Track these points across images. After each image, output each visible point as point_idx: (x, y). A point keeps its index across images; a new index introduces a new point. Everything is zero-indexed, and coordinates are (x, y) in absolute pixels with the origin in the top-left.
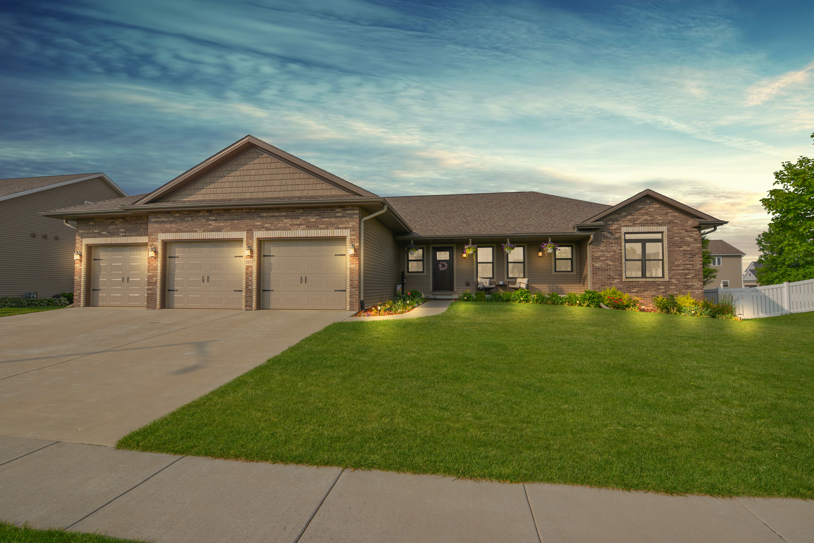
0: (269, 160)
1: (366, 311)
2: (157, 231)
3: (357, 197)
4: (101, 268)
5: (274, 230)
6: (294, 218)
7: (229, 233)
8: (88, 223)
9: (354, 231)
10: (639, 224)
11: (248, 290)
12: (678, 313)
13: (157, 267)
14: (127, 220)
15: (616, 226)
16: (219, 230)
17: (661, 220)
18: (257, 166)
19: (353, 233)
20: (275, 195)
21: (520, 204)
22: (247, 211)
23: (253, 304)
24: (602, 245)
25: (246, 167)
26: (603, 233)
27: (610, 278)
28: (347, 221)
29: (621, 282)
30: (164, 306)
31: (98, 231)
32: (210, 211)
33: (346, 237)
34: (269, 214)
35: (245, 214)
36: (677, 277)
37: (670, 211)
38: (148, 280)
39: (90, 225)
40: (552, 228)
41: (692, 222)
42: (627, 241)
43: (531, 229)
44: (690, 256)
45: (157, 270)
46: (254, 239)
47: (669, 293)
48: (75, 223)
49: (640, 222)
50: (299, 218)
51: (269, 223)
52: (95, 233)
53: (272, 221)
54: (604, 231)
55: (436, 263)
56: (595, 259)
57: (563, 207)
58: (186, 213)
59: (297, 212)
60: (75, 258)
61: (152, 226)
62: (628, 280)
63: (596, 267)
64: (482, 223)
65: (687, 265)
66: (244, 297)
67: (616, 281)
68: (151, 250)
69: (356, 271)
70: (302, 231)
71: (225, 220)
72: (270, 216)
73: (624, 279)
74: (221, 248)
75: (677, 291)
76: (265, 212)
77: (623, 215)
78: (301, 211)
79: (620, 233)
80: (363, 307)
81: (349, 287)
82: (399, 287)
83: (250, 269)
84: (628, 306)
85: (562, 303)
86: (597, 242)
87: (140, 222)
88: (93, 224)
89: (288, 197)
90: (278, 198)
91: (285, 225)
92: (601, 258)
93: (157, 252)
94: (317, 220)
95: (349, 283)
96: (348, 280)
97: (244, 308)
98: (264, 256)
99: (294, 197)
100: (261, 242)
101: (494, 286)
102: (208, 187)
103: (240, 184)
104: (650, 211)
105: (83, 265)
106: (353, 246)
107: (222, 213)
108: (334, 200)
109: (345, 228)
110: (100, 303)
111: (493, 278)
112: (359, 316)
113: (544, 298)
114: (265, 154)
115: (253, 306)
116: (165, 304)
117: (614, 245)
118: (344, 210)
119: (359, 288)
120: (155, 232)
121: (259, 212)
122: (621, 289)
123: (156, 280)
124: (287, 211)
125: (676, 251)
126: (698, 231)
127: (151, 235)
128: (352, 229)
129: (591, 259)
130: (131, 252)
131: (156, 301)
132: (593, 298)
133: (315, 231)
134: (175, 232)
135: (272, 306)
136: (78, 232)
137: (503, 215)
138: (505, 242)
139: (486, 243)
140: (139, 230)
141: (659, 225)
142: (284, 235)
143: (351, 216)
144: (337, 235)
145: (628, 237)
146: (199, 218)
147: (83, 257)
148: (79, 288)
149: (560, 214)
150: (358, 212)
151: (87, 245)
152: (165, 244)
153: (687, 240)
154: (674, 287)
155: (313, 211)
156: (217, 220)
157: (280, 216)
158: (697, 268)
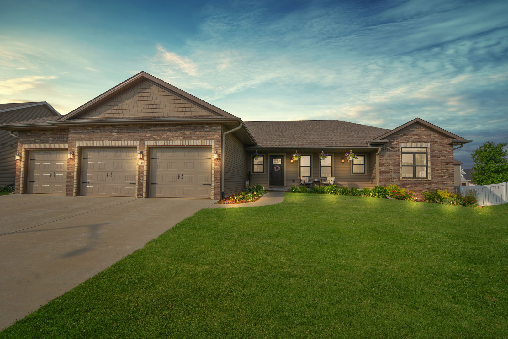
0: (157, 90)
1: (226, 199)
2: (75, 140)
3: (221, 117)
4: (35, 166)
5: (160, 140)
6: (174, 132)
7: (127, 141)
8: (27, 134)
9: (218, 141)
10: (411, 141)
11: (140, 184)
12: (441, 203)
13: (74, 166)
14: (54, 132)
15: (396, 143)
16: (119, 139)
17: (426, 139)
18: (148, 94)
19: (217, 143)
20: (161, 115)
21: (328, 127)
22: (140, 126)
23: (144, 193)
24: (386, 155)
25: (140, 95)
26: (387, 147)
27: (392, 178)
28: (213, 134)
29: (399, 181)
30: (79, 193)
31: (33, 139)
32: (113, 126)
33: (212, 145)
34: (156, 129)
35: (139, 128)
36: (437, 178)
37: (432, 133)
38: (68, 175)
39: (28, 135)
40: (352, 143)
41: (447, 141)
42: (403, 153)
43: (338, 144)
44: (445, 164)
45: (74, 168)
46: (145, 146)
47: (431, 188)
48: (17, 133)
49: (412, 140)
50: (178, 132)
51: (156, 135)
52: (31, 141)
53: (159, 133)
54: (387, 146)
55: (272, 166)
56: (381, 165)
57: (357, 130)
58: (96, 127)
59: (177, 127)
60: (16, 159)
61: (71, 136)
62: (403, 179)
63: (382, 170)
64: (304, 139)
65: (444, 169)
66: (137, 188)
67: (396, 180)
68: (70, 153)
69: (219, 170)
70: (180, 141)
71: (124, 132)
72: (157, 130)
73: (401, 179)
74: (121, 153)
75: (436, 187)
76: (154, 127)
77: (400, 135)
78: (180, 127)
79: (399, 147)
80: (224, 197)
81: (213, 182)
82: (247, 182)
83: (142, 168)
84: (405, 198)
85: (360, 195)
86: (383, 153)
87: (64, 133)
88: (30, 134)
89: (170, 117)
90: (163, 117)
91: (167, 137)
92: (385, 164)
93: (75, 155)
94: (191, 133)
95: (213, 179)
96: (213, 177)
97: (136, 196)
98: (152, 159)
99: (175, 117)
100: (150, 148)
101: (312, 182)
102: (112, 109)
103: (136, 107)
104: (419, 133)
105: (22, 164)
106: (217, 152)
107: (122, 128)
108: (204, 119)
109: (211, 139)
110: (34, 191)
111: (311, 177)
112: (221, 204)
113: (348, 191)
114: (154, 85)
115: (144, 195)
116: (80, 192)
117: (394, 155)
118: (210, 126)
119: (221, 183)
120: (74, 141)
121: (149, 127)
122: (399, 185)
123: (73, 175)
124: (169, 127)
125: (436, 160)
126: (451, 147)
127: (70, 142)
128: (217, 140)
129: (379, 165)
130: (57, 155)
131: (73, 190)
132: (381, 191)
133: (190, 141)
134: (88, 141)
135: (157, 195)
136: (19, 140)
137: (318, 134)
138: (321, 153)
139: (306, 153)
140: (63, 139)
141: (425, 143)
142: (167, 143)
143: (215, 131)
144: (206, 145)
145: (404, 150)
146: (105, 131)
147: (22, 158)
148: (19, 180)
149: (356, 134)
150: (221, 128)
151: (26, 149)
152: (81, 149)
153: (443, 153)
154: (435, 185)
155: (188, 126)
156: (118, 132)
157: (164, 130)
158: (450, 172)
